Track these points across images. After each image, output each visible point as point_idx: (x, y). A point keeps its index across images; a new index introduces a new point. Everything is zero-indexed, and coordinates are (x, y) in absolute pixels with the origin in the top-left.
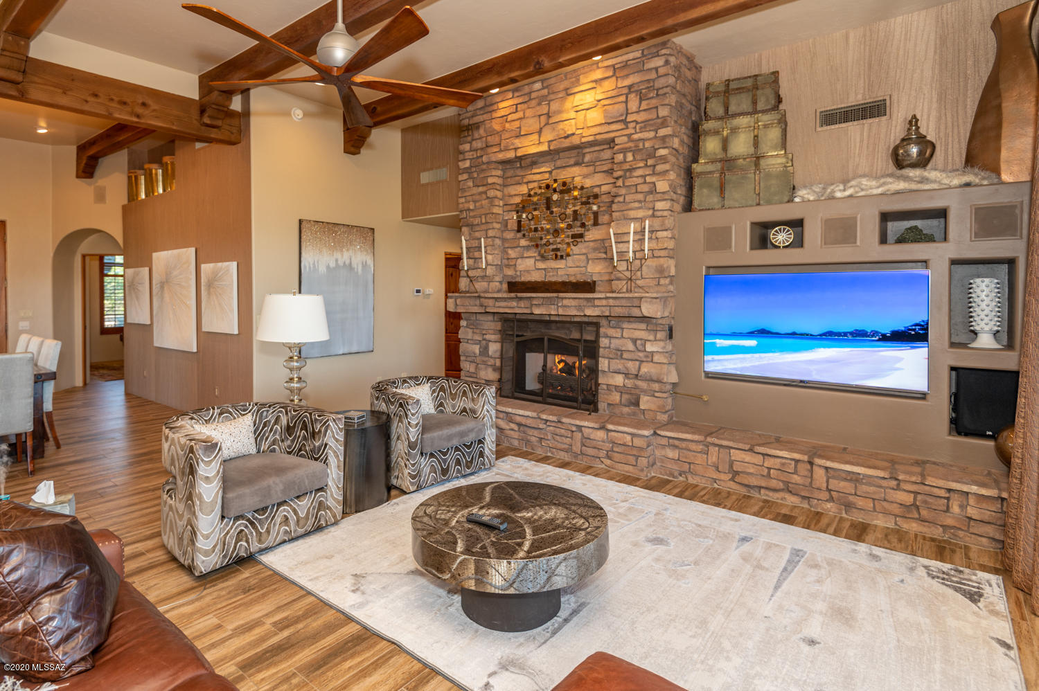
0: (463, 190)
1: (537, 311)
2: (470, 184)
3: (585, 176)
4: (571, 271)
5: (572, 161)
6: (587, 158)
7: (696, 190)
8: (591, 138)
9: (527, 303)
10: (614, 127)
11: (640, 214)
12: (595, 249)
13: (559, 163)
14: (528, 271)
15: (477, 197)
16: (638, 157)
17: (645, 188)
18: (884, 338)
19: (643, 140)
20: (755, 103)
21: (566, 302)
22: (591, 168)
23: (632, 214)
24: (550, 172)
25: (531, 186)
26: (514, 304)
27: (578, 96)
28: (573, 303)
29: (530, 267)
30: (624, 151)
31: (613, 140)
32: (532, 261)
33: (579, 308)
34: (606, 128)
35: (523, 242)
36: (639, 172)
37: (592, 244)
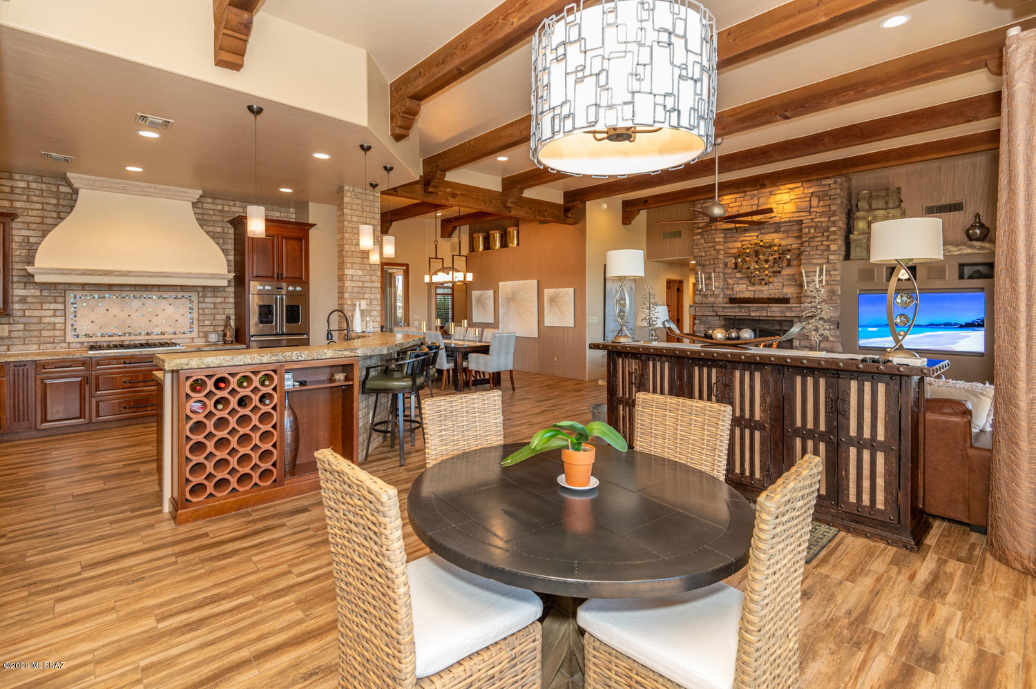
0: (697, 245)
1: (753, 314)
2: (703, 241)
3: (781, 239)
4: (772, 292)
5: (773, 230)
6: (782, 229)
7: (852, 249)
8: (787, 220)
9: (747, 310)
10: (802, 214)
11: (820, 261)
12: (788, 280)
13: (763, 231)
14: (742, 292)
15: (707, 249)
16: (818, 231)
17: (823, 248)
18: (961, 327)
19: (821, 222)
20: (887, 203)
21: (772, 309)
22: (786, 235)
23: (815, 261)
24: (757, 236)
25: (743, 243)
26: (738, 310)
27: (778, 196)
28: (778, 309)
29: (743, 289)
30: (809, 227)
31: (801, 220)
32: (745, 286)
33: (781, 312)
34: (798, 214)
35: (738, 275)
36: (819, 239)
37: (786, 277)
